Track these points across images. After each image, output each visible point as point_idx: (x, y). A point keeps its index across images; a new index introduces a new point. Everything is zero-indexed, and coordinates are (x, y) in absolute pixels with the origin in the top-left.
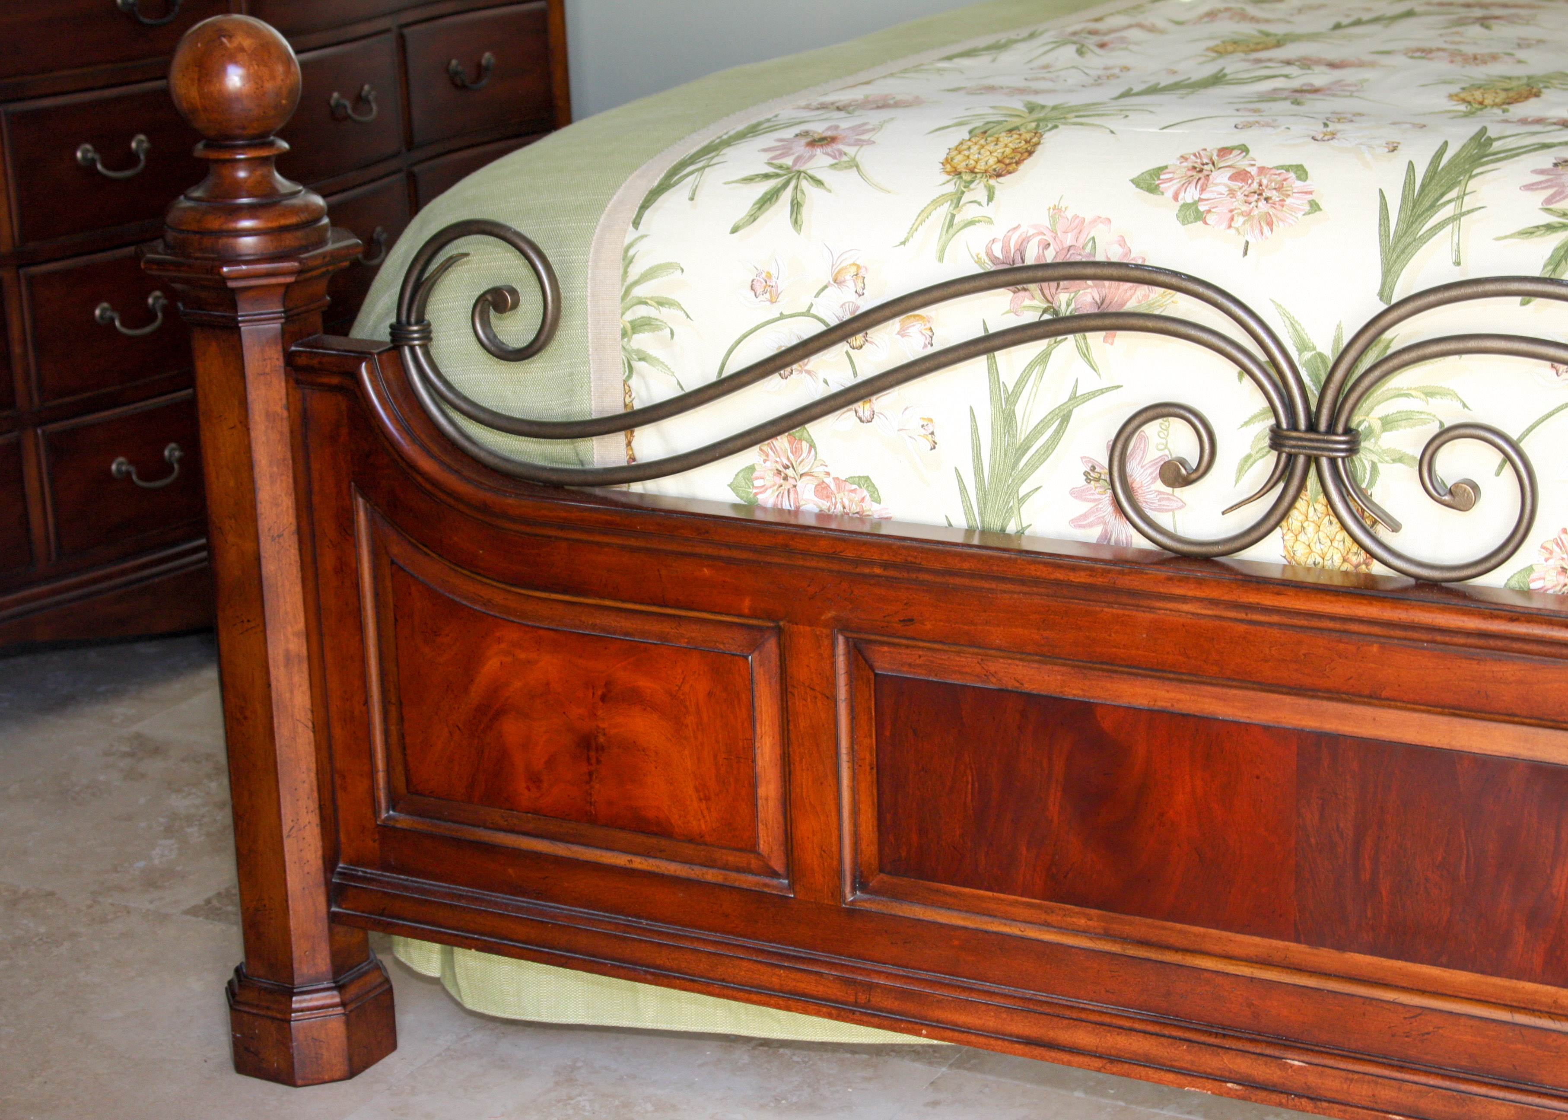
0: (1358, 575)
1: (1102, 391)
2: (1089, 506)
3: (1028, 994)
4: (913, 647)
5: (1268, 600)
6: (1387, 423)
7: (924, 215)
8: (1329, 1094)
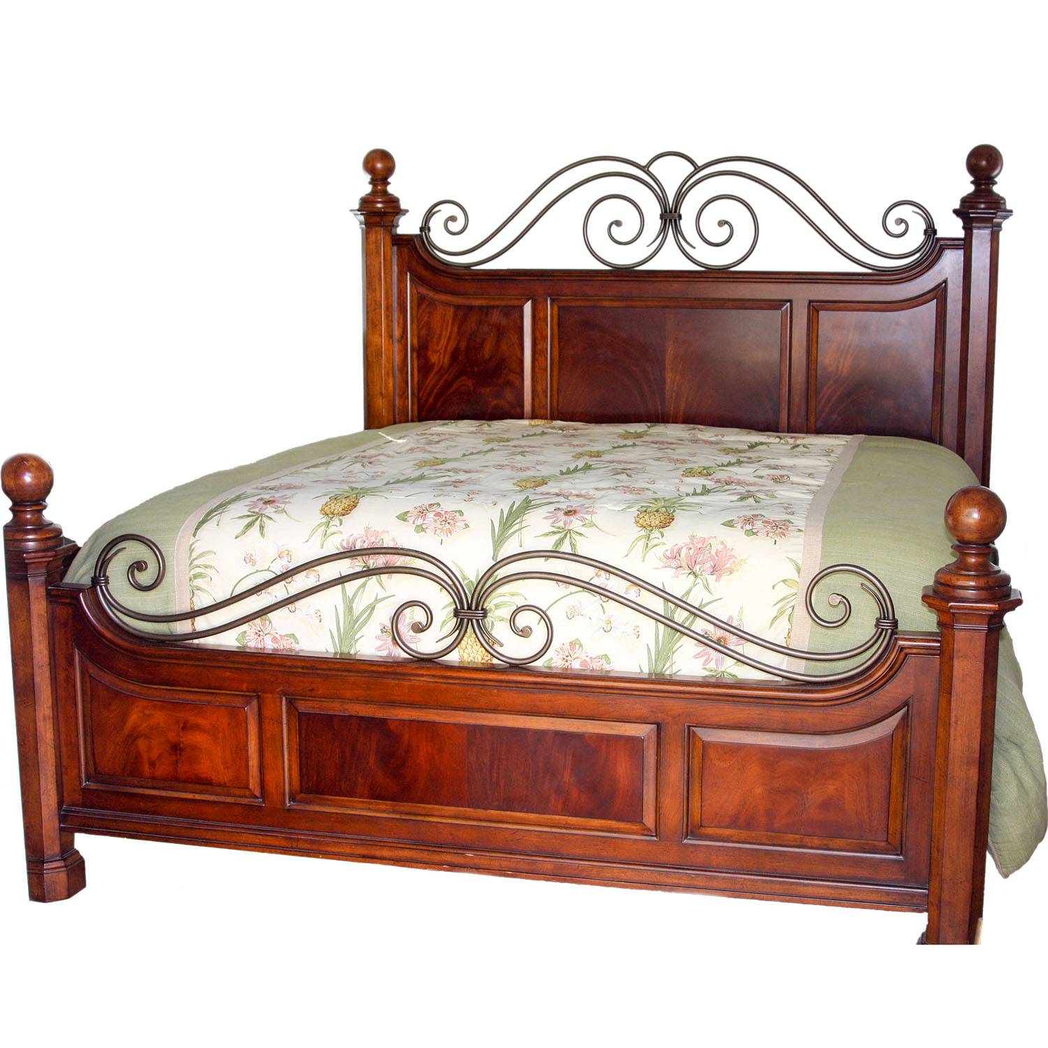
0: (487, 664)
1: (387, 598)
2: (383, 642)
3: (363, 837)
4: (313, 701)
5: (455, 674)
6: (497, 606)
7: (315, 530)
8: (483, 867)
